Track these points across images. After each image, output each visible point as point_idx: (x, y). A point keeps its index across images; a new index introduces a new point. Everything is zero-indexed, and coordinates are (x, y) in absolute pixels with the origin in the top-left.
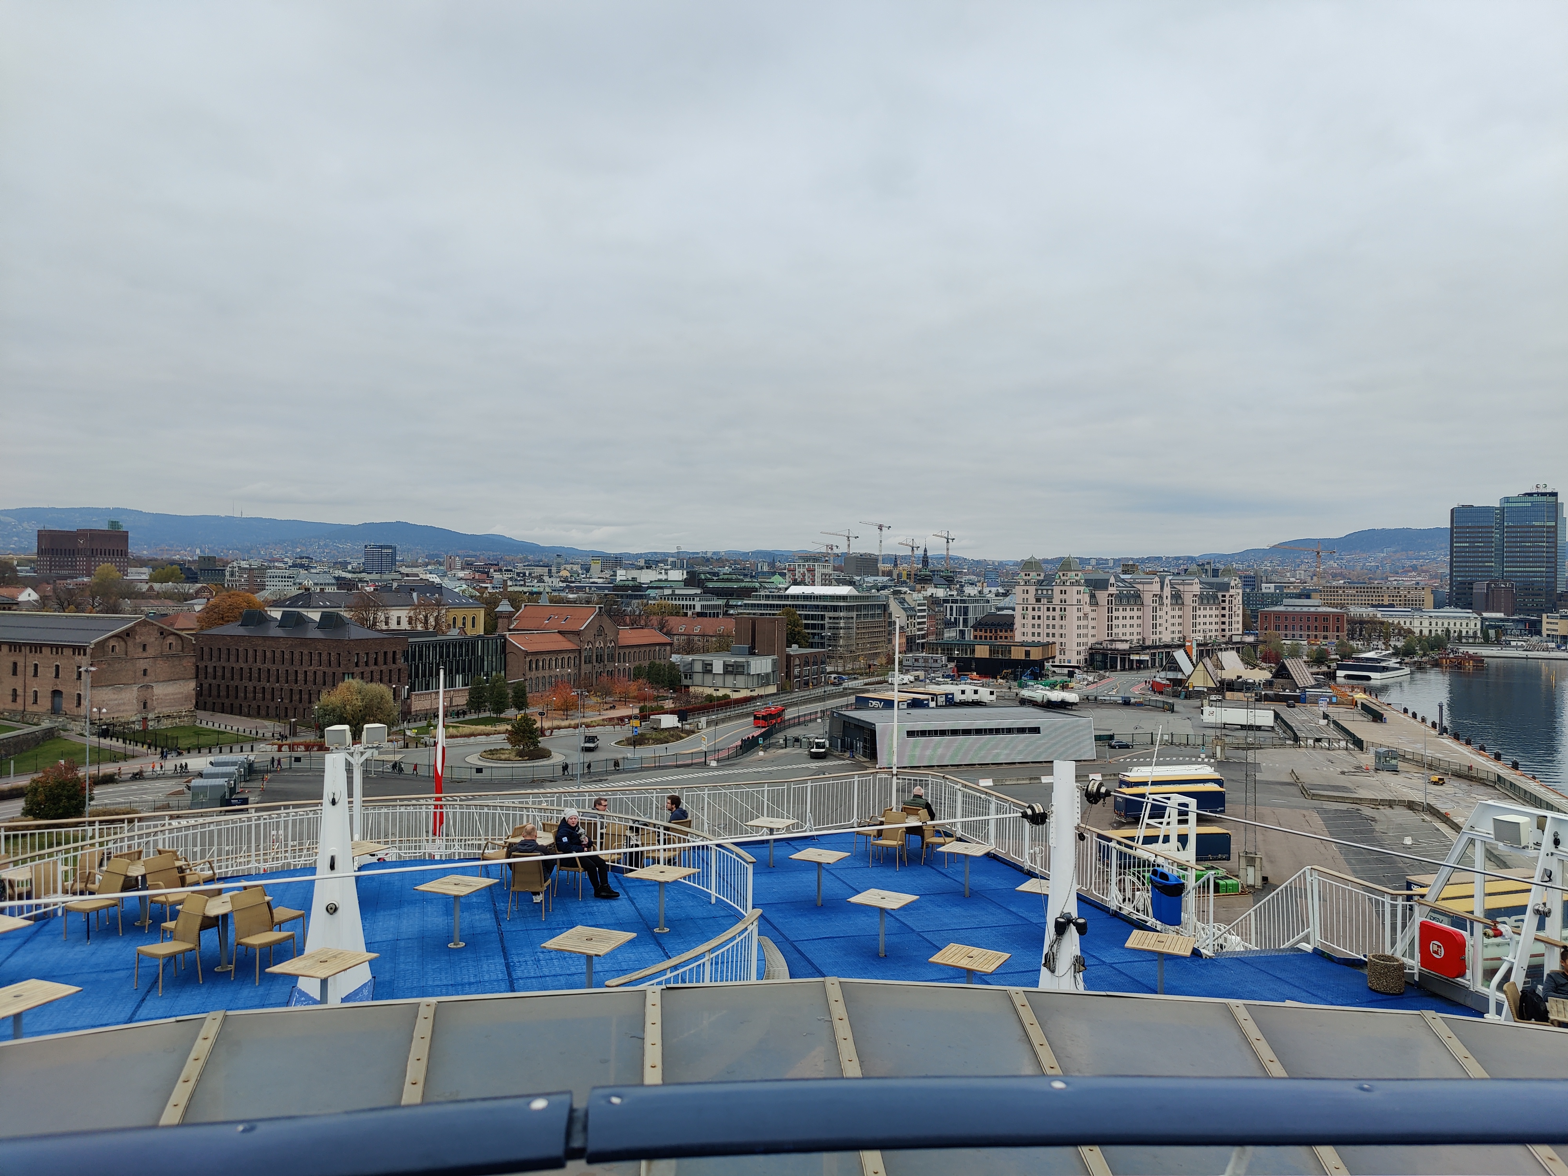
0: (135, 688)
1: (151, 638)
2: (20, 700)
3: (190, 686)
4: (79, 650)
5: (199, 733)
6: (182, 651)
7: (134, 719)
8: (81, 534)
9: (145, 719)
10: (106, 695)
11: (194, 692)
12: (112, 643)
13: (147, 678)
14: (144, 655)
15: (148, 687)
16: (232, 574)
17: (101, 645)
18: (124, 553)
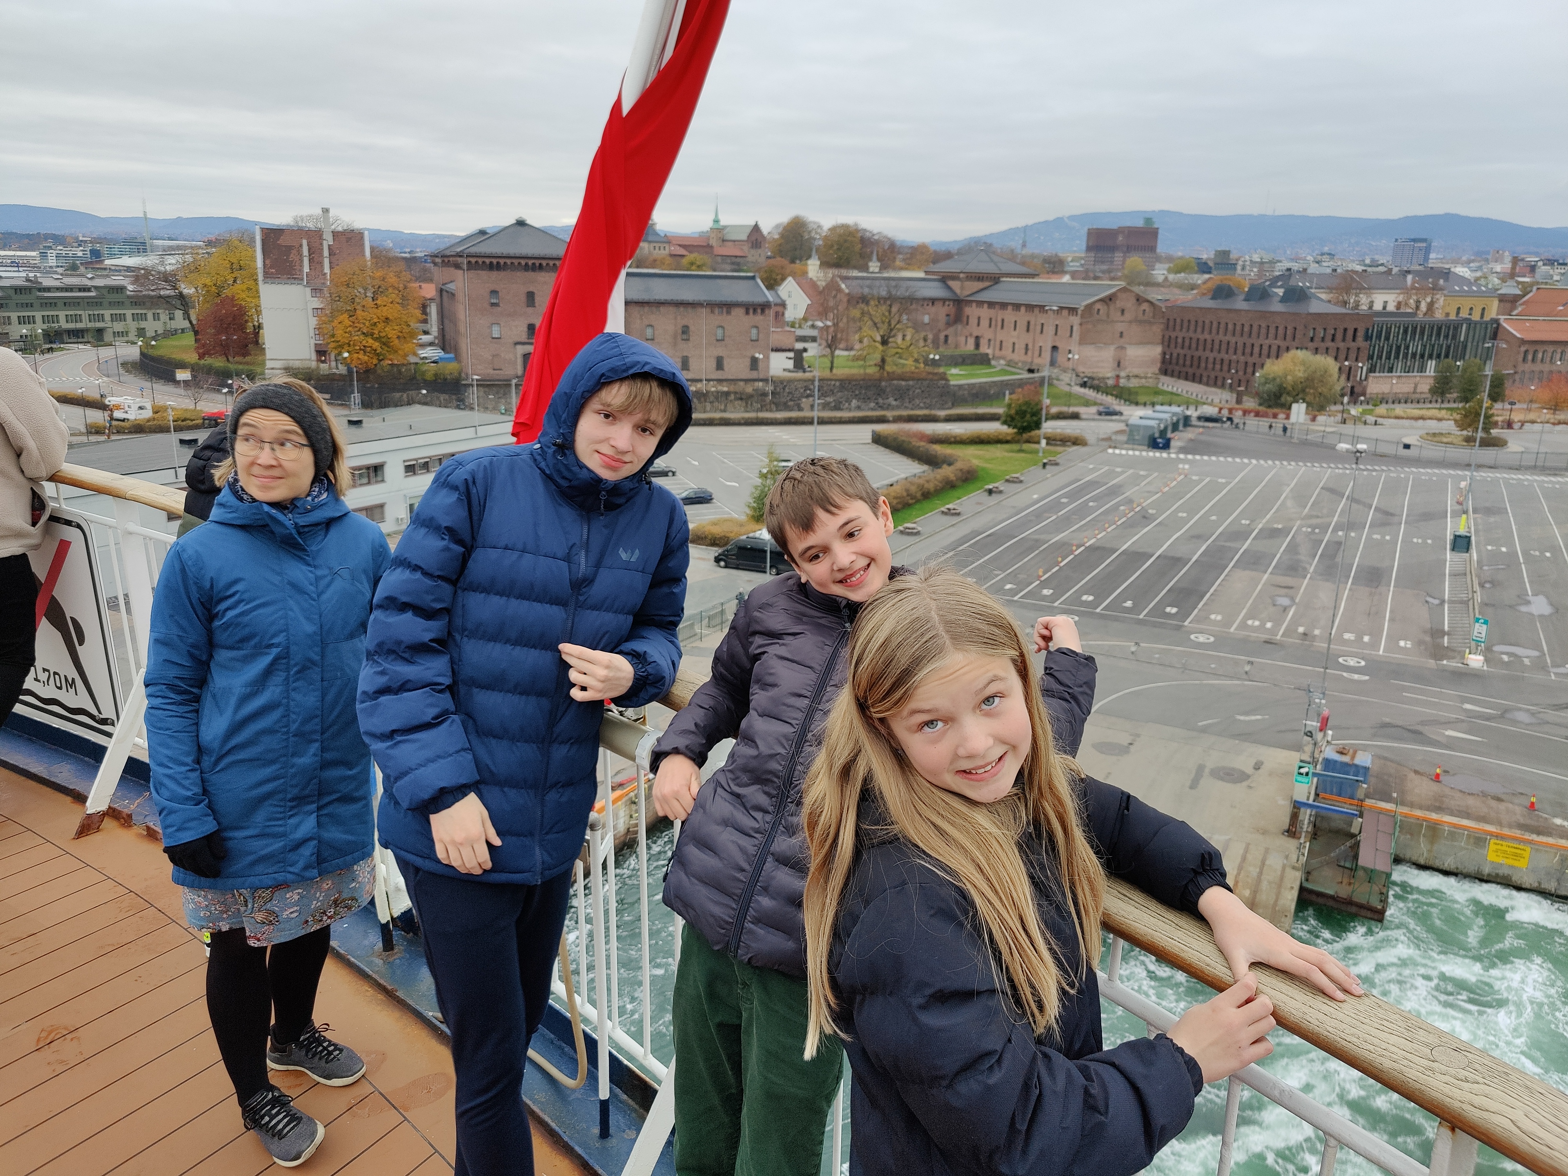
0: (1112, 348)
1: (1128, 303)
2: (1030, 353)
3: (1156, 351)
4: (1073, 310)
5: (1157, 392)
6: (1154, 317)
7: (1109, 375)
8: (1121, 230)
9: (1118, 377)
10: (1090, 351)
11: (1159, 357)
12: (1098, 306)
13: (1122, 340)
14: (1122, 319)
15: (1122, 348)
17: (1089, 307)
18: (1152, 249)
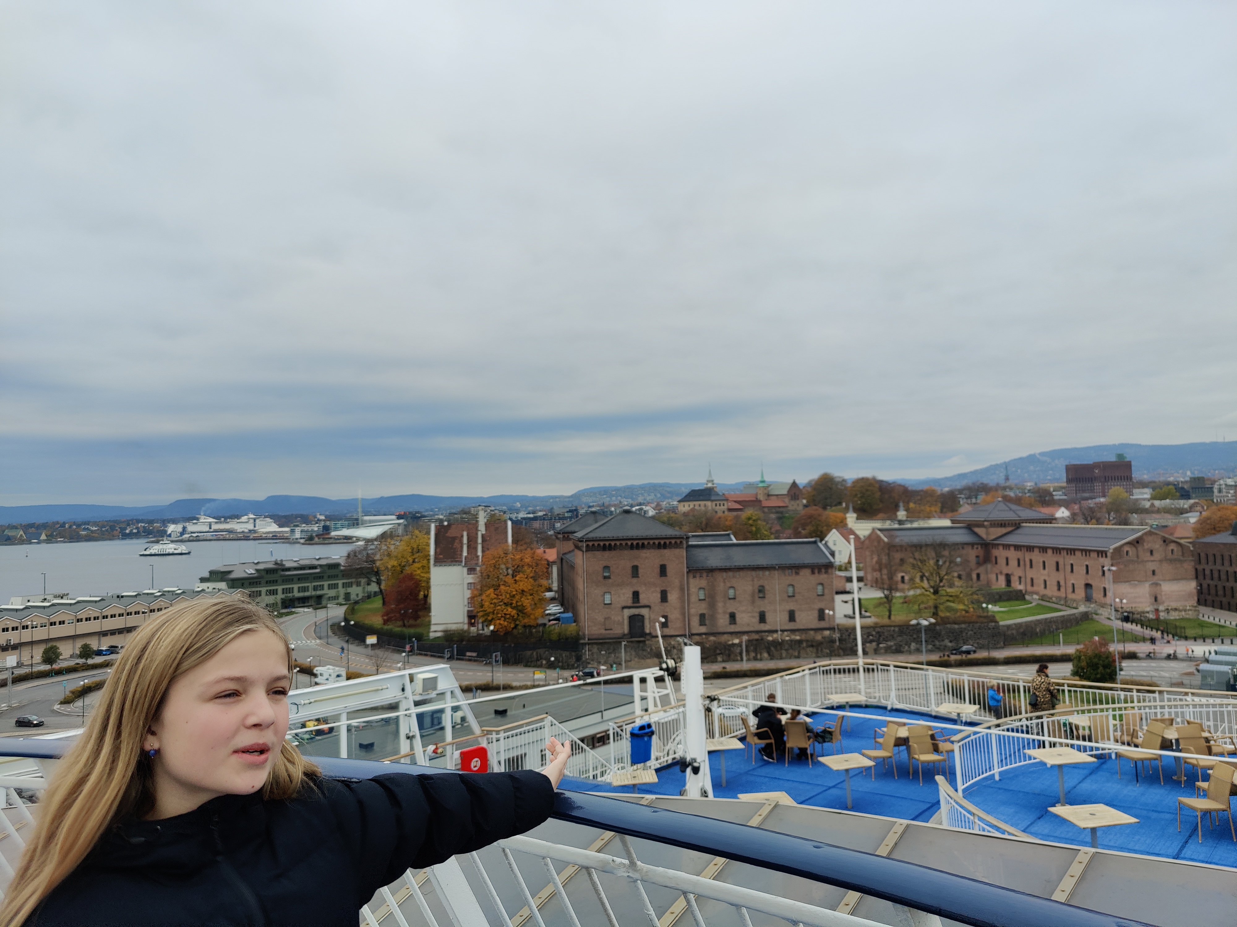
0: (1147, 585)
1: (1157, 545)
2: (1063, 589)
3: (1192, 586)
4: (1102, 553)
5: (1202, 625)
6: (1183, 555)
7: (1148, 609)
8: (1096, 465)
9: (1157, 611)
10: (1124, 588)
11: (1195, 591)
12: (1126, 548)
13: (1156, 578)
14: (1152, 558)
15: (1156, 584)
16: (1220, 491)
17: (1118, 550)
18: (1129, 478)
